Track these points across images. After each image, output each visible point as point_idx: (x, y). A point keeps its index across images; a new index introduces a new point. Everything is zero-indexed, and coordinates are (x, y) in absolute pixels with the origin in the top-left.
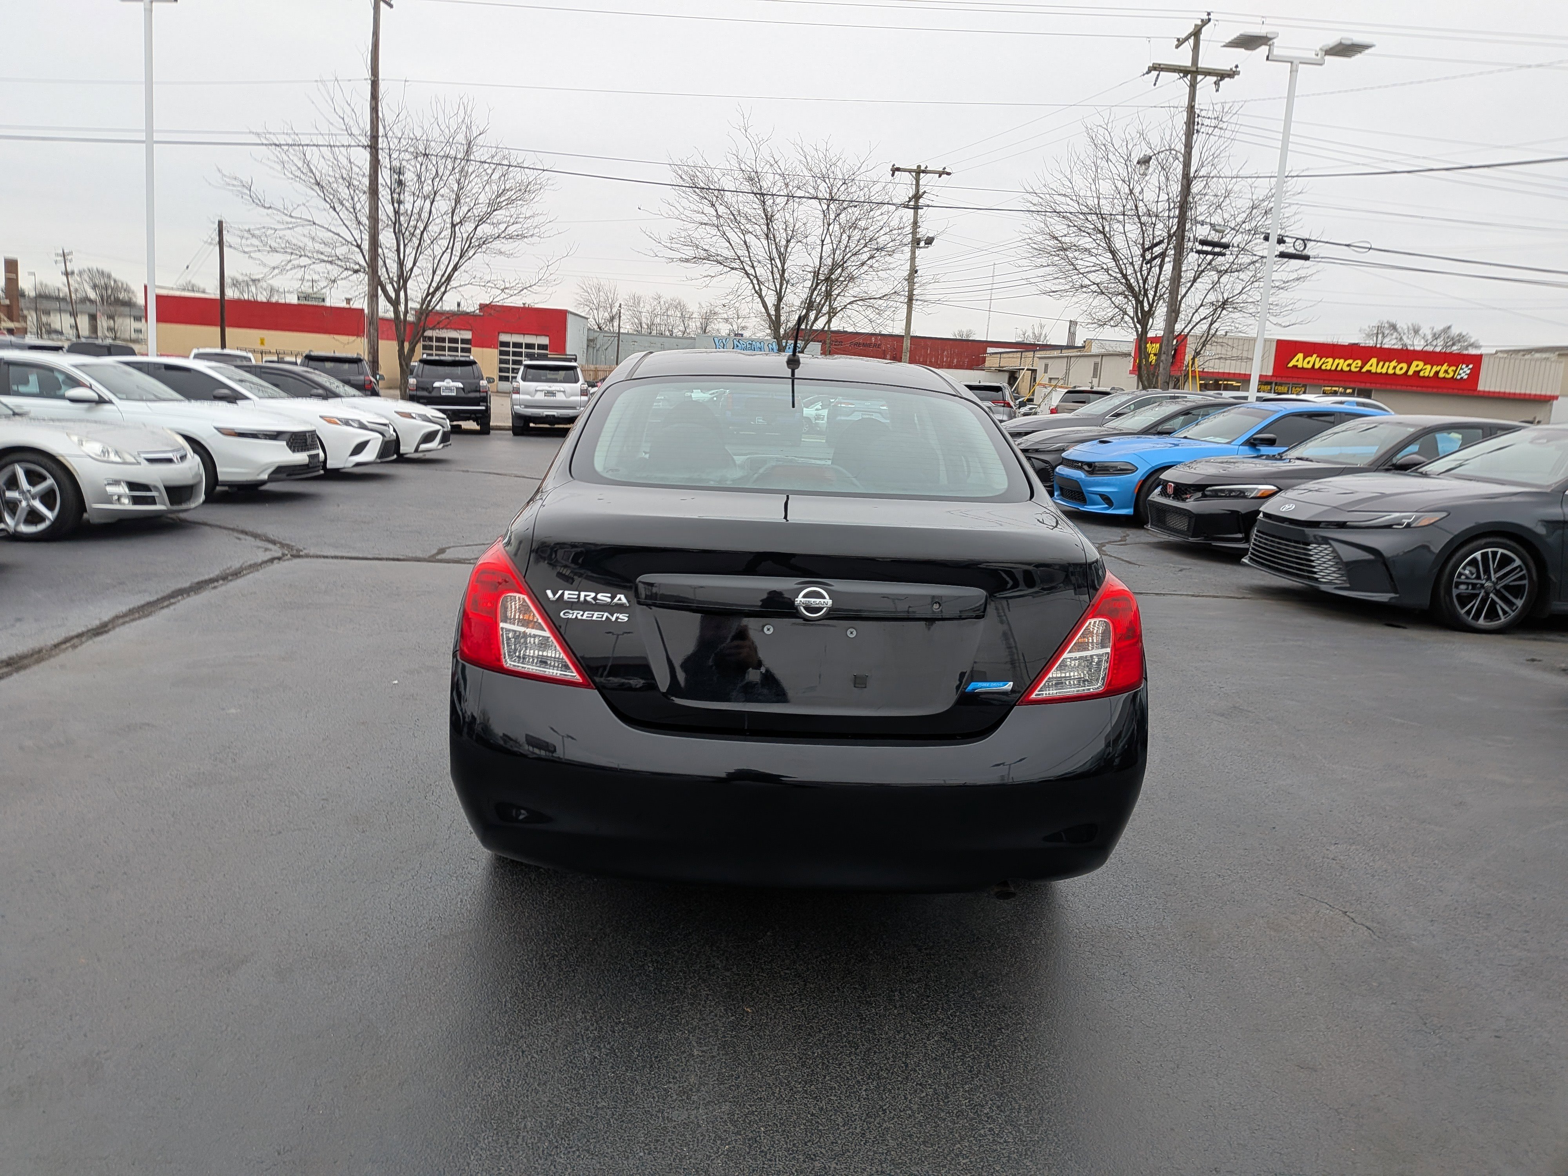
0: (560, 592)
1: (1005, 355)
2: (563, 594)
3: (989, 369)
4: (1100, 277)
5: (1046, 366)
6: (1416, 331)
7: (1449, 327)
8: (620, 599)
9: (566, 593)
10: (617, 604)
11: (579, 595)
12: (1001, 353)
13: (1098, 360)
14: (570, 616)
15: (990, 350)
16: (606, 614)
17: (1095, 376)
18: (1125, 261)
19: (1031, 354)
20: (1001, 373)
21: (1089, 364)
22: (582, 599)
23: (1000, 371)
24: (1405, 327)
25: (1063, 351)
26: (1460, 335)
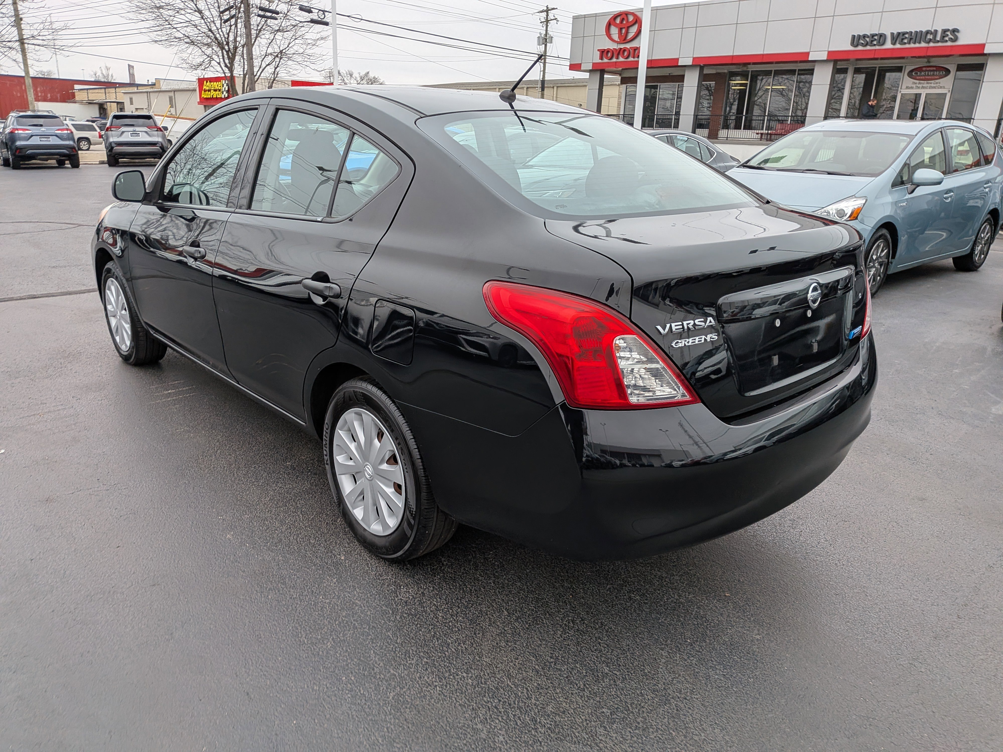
0: (668, 326)
1: (91, 91)
2: (671, 326)
3: (81, 102)
4: (191, 31)
5: (131, 99)
6: (351, 75)
7: (368, 73)
8: (710, 322)
9: (673, 325)
10: (708, 326)
11: (683, 325)
12: (87, 89)
13: (172, 94)
14: (680, 345)
15: (77, 87)
16: (703, 337)
17: (172, 107)
18: (209, 21)
19: (113, 90)
20: (91, 105)
21: (165, 98)
22: (686, 327)
23: (90, 103)
24: (345, 72)
25: (139, 88)
26: (374, 78)
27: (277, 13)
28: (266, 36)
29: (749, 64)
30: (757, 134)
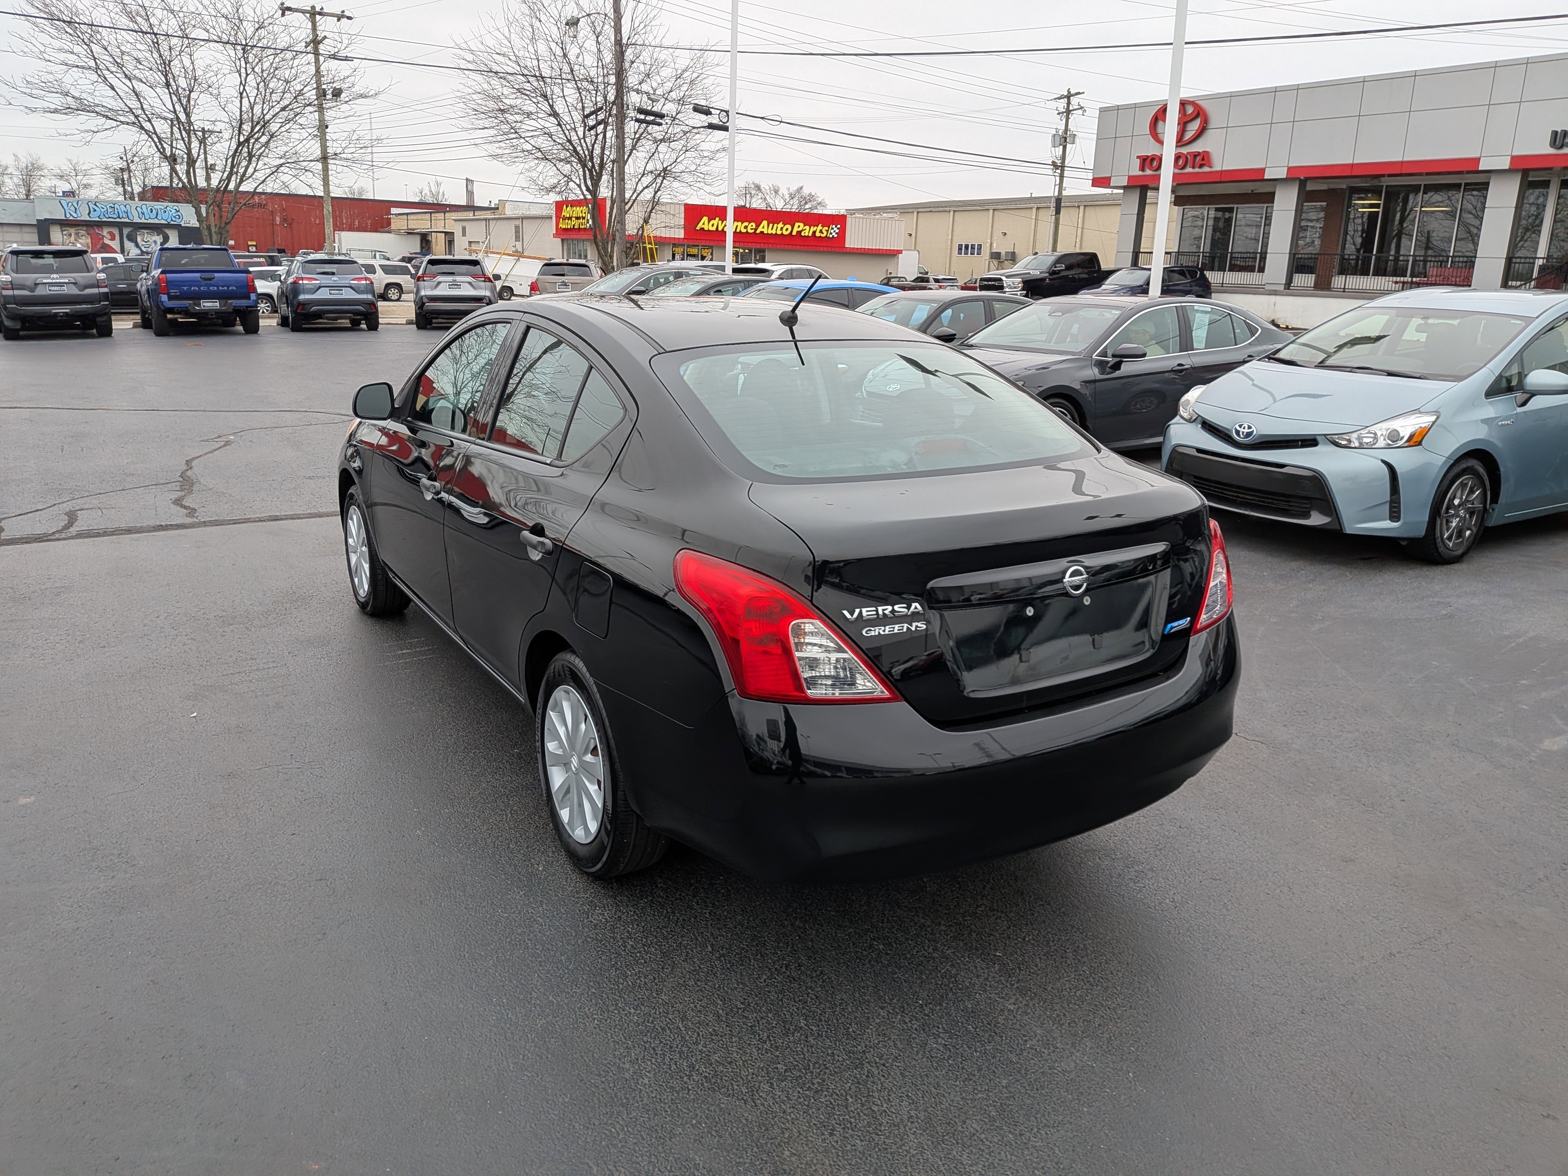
0: (857, 611)
1: (415, 217)
2: (861, 612)
3: (398, 232)
4: (544, 143)
5: (464, 229)
6: (776, 192)
7: (801, 188)
8: (916, 608)
9: (864, 610)
10: (913, 613)
11: (877, 611)
12: (407, 214)
13: (518, 222)
14: (873, 633)
15: (394, 211)
16: (906, 625)
17: (517, 238)
18: (569, 127)
19: (440, 216)
20: (410, 236)
21: (510, 227)
22: (880, 612)
23: (409, 233)
24: (767, 188)
25: (476, 213)
26: (810, 195)
27: (662, 116)
28: (646, 146)
29: (1383, 176)
30: (1396, 283)
